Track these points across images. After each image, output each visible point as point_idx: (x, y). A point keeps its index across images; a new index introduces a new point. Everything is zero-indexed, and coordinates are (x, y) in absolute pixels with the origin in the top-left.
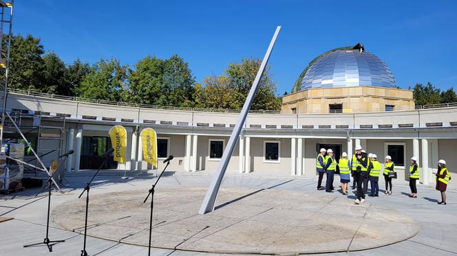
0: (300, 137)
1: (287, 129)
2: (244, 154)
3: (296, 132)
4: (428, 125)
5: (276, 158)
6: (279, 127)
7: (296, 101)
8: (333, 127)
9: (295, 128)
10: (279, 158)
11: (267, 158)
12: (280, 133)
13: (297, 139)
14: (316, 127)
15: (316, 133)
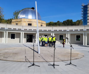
0: (23, 32)
1: (20, 30)
2: (6, 37)
3: (22, 31)
4: (54, 30)
5: (14, 38)
6: (17, 29)
7: (18, 22)
8: (32, 30)
9: (22, 29)
10: (15, 38)
11: (11, 38)
12: (17, 31)
13: (22, 33)
14: (28, 30)
15: (28, 31)
